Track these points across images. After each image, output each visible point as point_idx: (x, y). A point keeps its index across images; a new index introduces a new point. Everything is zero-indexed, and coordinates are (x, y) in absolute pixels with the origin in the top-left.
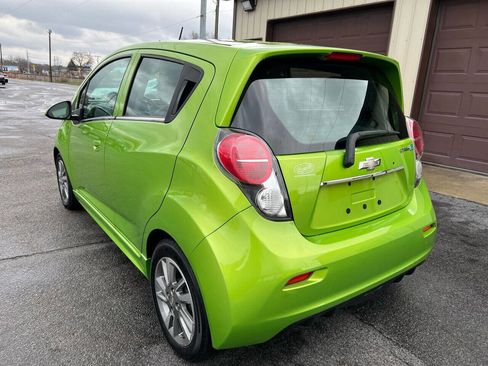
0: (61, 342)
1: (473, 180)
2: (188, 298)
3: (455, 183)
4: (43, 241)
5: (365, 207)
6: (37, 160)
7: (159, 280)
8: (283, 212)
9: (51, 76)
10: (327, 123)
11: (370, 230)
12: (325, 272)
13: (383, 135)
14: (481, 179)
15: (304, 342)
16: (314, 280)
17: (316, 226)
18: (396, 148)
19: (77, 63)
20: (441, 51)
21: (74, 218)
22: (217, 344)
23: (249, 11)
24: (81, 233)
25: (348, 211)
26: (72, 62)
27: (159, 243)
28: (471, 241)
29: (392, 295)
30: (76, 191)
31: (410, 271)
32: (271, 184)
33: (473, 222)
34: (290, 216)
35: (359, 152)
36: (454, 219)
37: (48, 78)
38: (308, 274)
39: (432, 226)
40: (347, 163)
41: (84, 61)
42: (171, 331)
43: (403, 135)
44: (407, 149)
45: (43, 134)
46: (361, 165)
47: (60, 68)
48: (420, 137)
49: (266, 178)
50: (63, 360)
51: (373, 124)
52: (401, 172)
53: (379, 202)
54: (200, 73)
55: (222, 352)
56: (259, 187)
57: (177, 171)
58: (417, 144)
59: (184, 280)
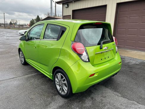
0: (32, 96)
1: (130, 52)
2: (66, 82)
3: (125, 53)
4: (19, 73)
5: (105, 58)
6: (10, 52)
7: (56, 79)
8: (87, 60)
9: (5, 27)
10: (94, 39)
11: (106, 64)
12: (98, 74)
13: (108, 41)
14: (132, 51)
15: (92, 92)
16: (95, 75)
17: (95, 63)
18: (111, 44)
19: (12, 22)
20: (120, 18)
21: (26, 67)
22: (74, 92)
23: (67, 7)
24: (29, 71)
25: (102, 59)
26: (11, 22)
27: (57, 70)
28: (130, 67)
29: (112, 80)
30: (26, 60)
31: (116, 74)
32: (84, 54)
33: (131, 62)
34: (89, 61)
35: (103, 45)
36: (125, 62)
37: (4, 28)
38: (94, 74)
39: (121, 62)
40: (101, 48)
41: (15, 22)
42: (60, 92)
43: (113, 41)
44: (114, 44)
45: (9, 45)
46: (104, 48)
47: (7, 24)
48: (117, 41)
49: (83, 52)
50: (34, 100)
51: (105, 38)
52: (113, 50)
53: (108, 57)
54: (65, 29)
55: (75, 94)
56: (82, 55)
57: (61, 52)
58: (116, 43)
59: (64, 78)
